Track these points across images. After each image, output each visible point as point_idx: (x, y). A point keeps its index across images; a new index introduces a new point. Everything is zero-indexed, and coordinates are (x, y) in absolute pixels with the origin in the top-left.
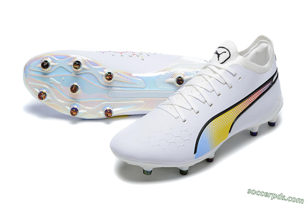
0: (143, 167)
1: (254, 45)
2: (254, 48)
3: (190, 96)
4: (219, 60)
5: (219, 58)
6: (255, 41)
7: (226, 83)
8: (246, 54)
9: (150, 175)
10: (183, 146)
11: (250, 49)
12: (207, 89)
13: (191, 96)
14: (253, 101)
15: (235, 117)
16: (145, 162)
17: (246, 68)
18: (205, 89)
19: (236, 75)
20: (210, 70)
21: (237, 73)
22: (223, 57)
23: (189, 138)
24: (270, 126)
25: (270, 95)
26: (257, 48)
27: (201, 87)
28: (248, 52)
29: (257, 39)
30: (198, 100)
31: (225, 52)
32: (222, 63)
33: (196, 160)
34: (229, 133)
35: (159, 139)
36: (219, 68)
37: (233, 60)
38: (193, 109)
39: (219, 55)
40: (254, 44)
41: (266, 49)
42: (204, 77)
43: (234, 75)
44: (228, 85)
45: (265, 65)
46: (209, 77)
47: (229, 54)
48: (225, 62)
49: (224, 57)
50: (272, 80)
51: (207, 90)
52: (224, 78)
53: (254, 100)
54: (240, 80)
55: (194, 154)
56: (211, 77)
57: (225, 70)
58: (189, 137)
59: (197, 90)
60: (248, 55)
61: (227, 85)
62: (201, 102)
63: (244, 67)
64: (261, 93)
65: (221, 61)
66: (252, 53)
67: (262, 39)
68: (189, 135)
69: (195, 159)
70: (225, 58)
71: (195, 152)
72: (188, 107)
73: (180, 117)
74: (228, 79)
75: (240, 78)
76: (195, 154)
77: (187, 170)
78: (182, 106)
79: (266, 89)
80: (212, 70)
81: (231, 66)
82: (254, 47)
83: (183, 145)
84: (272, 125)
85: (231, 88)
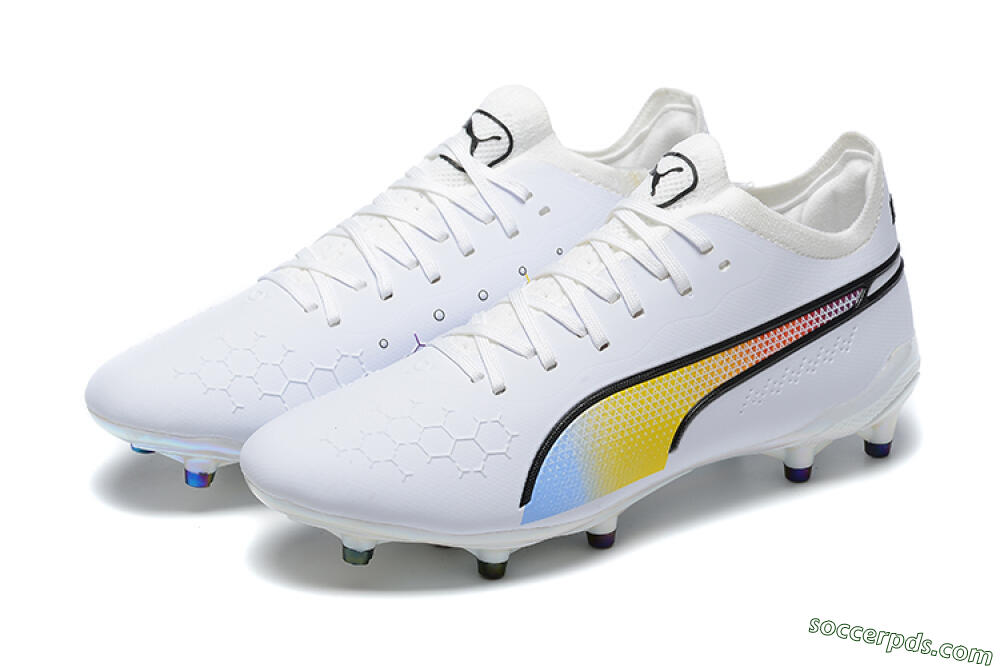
0: (340, 537)
1: (828, 165)
2: (826, 179)
3: (534, 312)
4: (653, 194)
5: (657, 187)
6: (829, 150)
7: (669, 275)
8: (797, 198)
9: (364, 566)
10: (479, 474)
11: (812, 181)
12: (596, 291)
13: (538, 310)
14: (777, 350)
15: (695, 397)
16: (343, 518)
17: (754, 230)
18: (589, 288)
19: (710, 250)
20: (620, 225)
21: (713, 243)
22: (669, 187)
23: (508, 449)
24: (869, 457)
25: (853, 337)
26: (837, 178)
27: (576, 282)
28: (806, 191)
29: (835, 146)
30: (561, 324)
31: (680, 170)
32: (663, 206)
33: (527, 526)
34: (670, 451)
35: (398, 443)
36: (651, 222)
37: (707, 201)
38: (536, 353)
39: (657, 177)
40: (827, 161)
41: (862, 180)
42: (594, 250)
43: (702, 250)
44: (677, 281)
45: (841, 231)
46: (610, 251)
47: (692, 178)
48: (676, 204)
49: (673, 187)
50: (867, 288)
51: (595, 293)
52: (660, 257)
53: (782, 346)
54: (725, 269)
55: (521, 505)
56: (614, 248)
57: (668, 229)
58: (507, 445)
59: (564, 293)
60: (805, 198)
61: (672, 280)
62: (569, 333)
63: (747, 226)
64: (812, 327)
65: (661, 197)
66: (820, 193)
67: (853, 145)
68: (509, 438)
69: (522, 523)
70: (677, 189)
71: (525, 499)
72: (523, 346)
73: (486, 376)
74: (679, 262)
75: (728, 263)
76: (523, 508)
77: (503, 561)
78: (502, 342)
79: (835, 315)
80: (626, 226)
81: (693, 218)
82: (825, 173)
83: (480, 469)
84: (878, 452)
85: (687, 296)
